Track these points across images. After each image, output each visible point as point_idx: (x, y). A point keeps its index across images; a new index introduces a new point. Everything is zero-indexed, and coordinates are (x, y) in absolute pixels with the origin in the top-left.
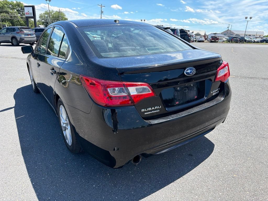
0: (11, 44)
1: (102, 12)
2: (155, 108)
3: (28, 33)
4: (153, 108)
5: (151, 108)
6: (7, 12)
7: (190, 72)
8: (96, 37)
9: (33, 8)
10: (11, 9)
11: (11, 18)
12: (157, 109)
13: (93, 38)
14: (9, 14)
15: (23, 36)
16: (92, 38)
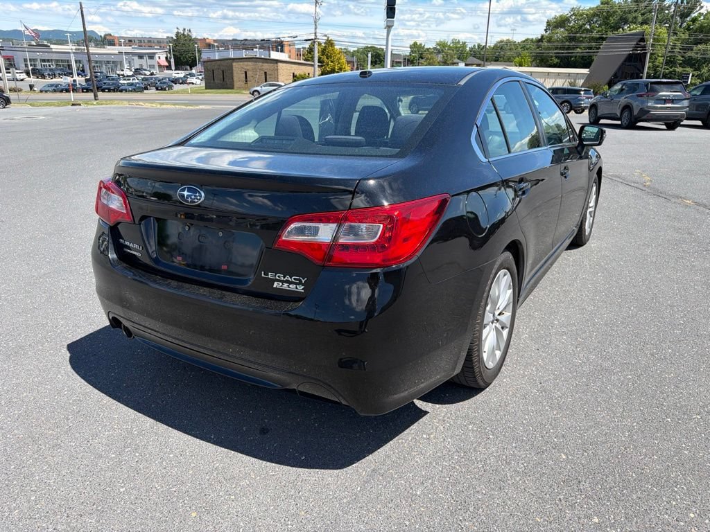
0: (619, 122)
2: (134, 247)
3: (669, 96)
4: (131, 245)
5: (129, 243)
12: (136, 250)
15: (649, 104)
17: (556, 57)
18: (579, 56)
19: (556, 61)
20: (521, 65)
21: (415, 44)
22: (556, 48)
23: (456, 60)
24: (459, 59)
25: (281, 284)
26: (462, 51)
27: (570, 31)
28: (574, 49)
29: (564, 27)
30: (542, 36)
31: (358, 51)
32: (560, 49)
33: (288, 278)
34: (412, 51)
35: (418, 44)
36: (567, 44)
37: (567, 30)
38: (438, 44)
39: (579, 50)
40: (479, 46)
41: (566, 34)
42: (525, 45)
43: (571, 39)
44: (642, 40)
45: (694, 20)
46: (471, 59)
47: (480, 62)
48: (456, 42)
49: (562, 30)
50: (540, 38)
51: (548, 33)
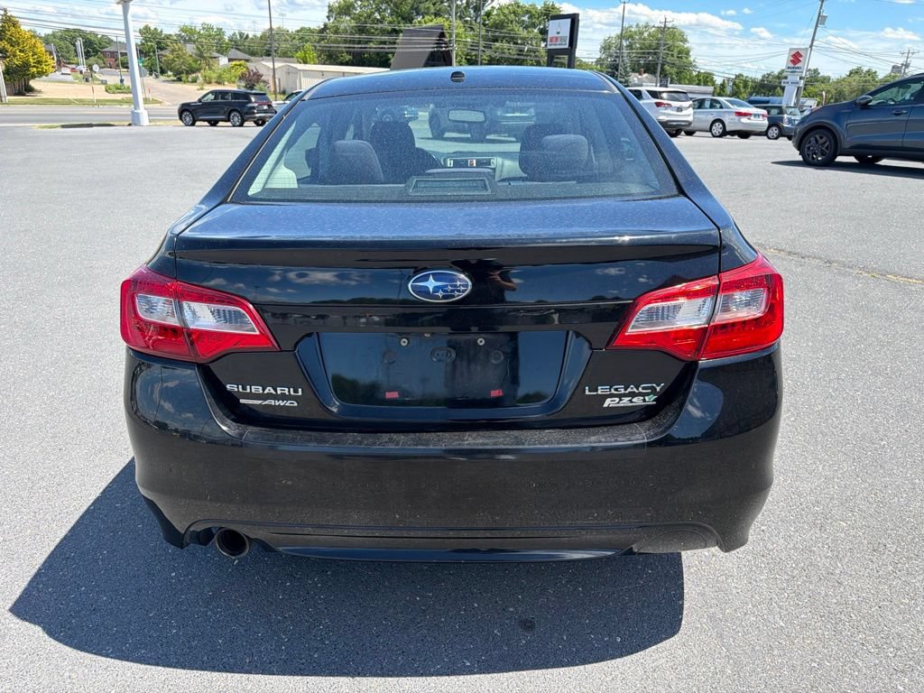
1: (821, 19)
2: (279, 392)
4: (269, 390)
5: (261, 388)
6: (513, 40)
7: (436, 289)
8: (750, 115)
9: (574, 19)
10: (526, 28)
11: (518, 55)
12: (283, 397)
13: (734, 116)
14: (516, 43)
16: (731, 117)
17: (347, 53)
18: (374, 53)
19: (348, 57)
20: (305, 62)
21: (147, 28)
22: (345, 42)
23: (216, 54)
24: (218, 52)
25: (617, 400)
26: (220, 40)
27: (357, 18)
28: (366, 43)
29: (349, 15)
30: (325, 25)
31: (54, 35)
32: (350, 42)
33: (632, 389)
34: (145, 39)
35: (152, 28)
36: (357, 36)
37: (353, 19)
38: (182, 30)
39: (372, 45)
40: (241, 34)
41: (353, 24)
42: (304, 34)
43: (361, 30)
44: (442, 35)
45: (488, 14)
46: (233, 53)
47: (247, 57)
48: (208, 28)
49: (348, 18)
50: (322, 27)
51: (332, 20)
